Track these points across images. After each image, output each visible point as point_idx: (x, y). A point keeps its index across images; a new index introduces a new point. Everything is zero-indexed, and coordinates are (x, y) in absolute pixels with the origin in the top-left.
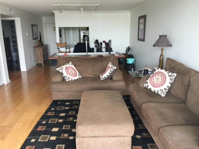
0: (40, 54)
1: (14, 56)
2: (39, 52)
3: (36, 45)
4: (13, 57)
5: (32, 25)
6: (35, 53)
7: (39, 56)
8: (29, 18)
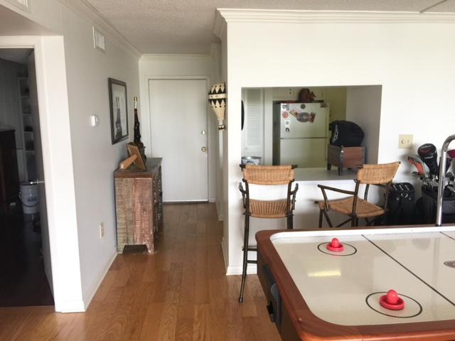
0: (142, 203)
1: (29, 200)
2: (138, 194)
3: (122, 166)
4: (26, 202)
5: (111, 82)
6: (118, 200)
7: (134, 213)
8: (101, 50)
